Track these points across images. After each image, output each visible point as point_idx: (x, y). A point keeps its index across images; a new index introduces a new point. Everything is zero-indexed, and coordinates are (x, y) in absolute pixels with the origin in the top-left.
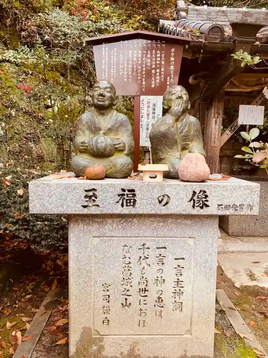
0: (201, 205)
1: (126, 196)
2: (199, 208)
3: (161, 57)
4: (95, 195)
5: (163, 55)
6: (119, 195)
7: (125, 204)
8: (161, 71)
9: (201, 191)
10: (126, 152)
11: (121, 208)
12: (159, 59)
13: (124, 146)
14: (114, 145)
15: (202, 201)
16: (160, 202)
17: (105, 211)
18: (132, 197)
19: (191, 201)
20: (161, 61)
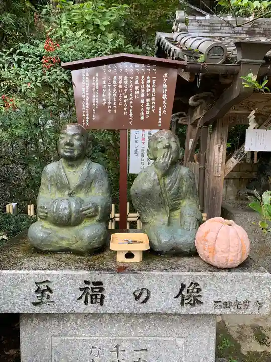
0: (192, 302)
1: (90, 290)
2: (189, 306)
3: (151, 84)
4: (49, 289)
5: (154, 81)
6: (81, 289)
7: (89, 301)
8: (151, 101)
9: (192, 283)
10: (97, 218)
11: (84, 306)
12: (148, 86)
13: (97, 210)
14: (83, 211)
15: (194, 297)
16: (137, 298)
17: (63, 310)
18: (100, 291)
19: (177, 296)
20: (151, 88)
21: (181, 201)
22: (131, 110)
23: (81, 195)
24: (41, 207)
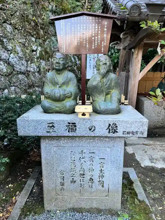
0: (113, 132)
1: (71, 127)
3: (98, 28)
4: (53, 126)
5: (100, 27)
6: (67, 126)
7: (70, 131)
8: (98, 38)
9: (113, 124)
10: (72, 98)
11: (68, 133)
12: (97, 30)
13: (71, 94)
14: (65, 94)
15: (114, 130)
16: (90, 130)
17: (59, 135)
18: (74, 127)
19: (107, 129)
20: (98, 31)
21: (111, 90)
22: (87, 43)
23: (64, 87)
24: (47, 93)
